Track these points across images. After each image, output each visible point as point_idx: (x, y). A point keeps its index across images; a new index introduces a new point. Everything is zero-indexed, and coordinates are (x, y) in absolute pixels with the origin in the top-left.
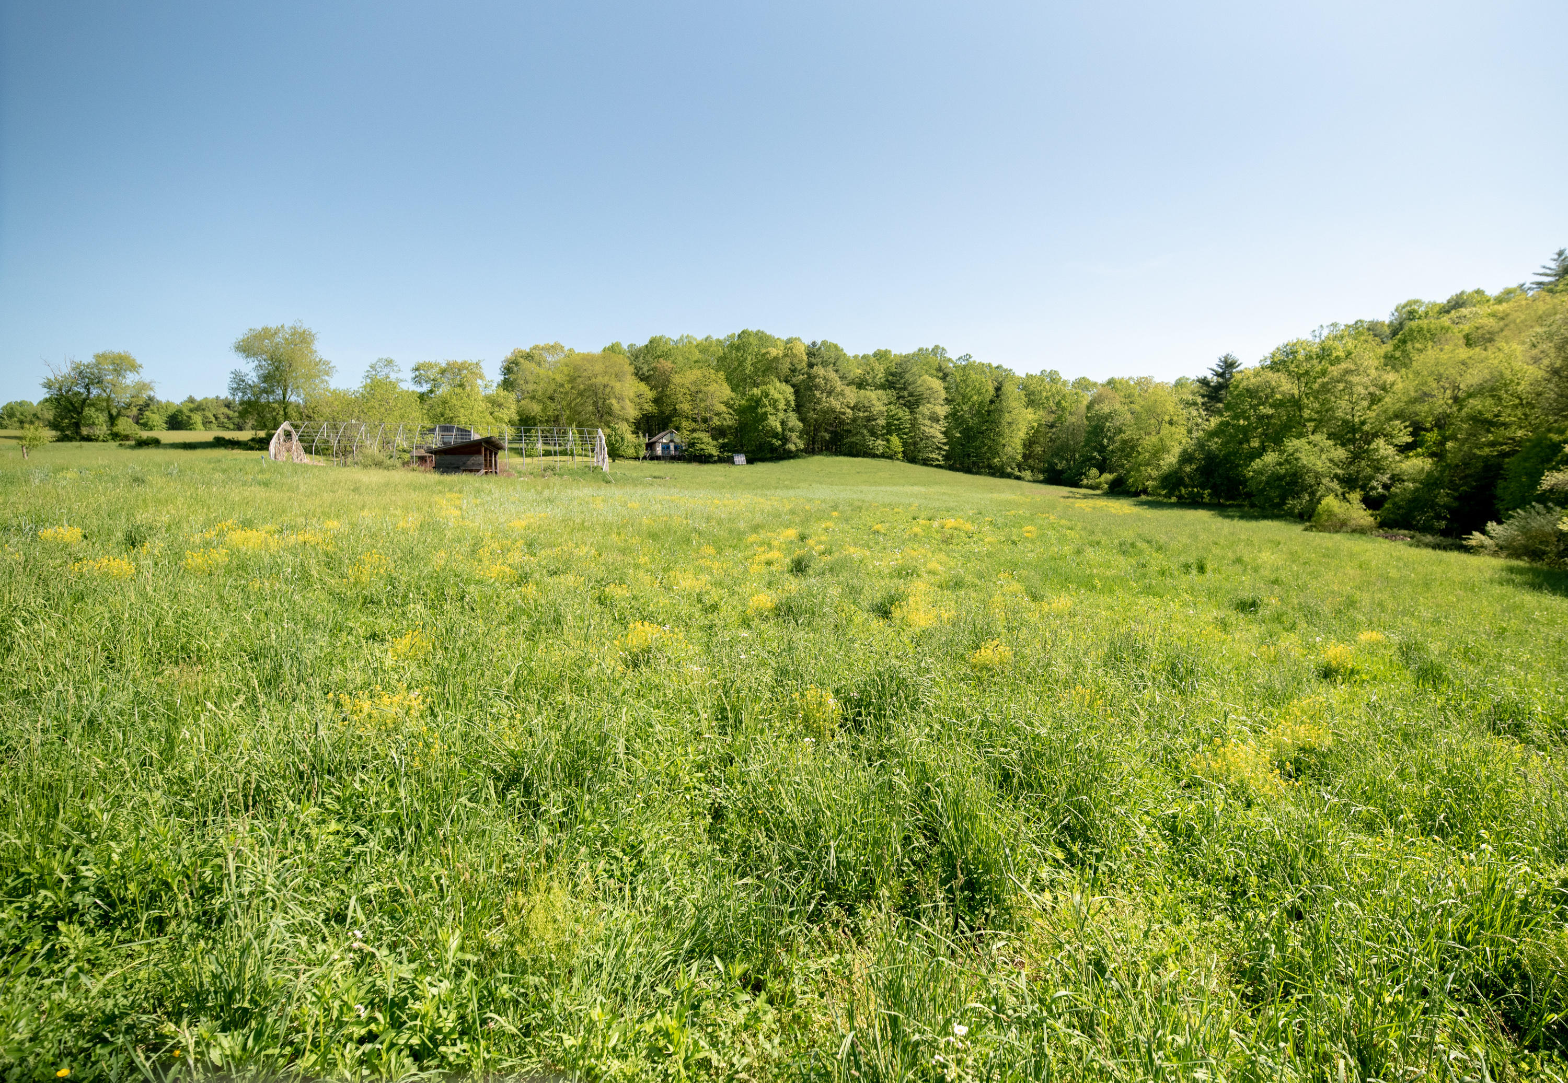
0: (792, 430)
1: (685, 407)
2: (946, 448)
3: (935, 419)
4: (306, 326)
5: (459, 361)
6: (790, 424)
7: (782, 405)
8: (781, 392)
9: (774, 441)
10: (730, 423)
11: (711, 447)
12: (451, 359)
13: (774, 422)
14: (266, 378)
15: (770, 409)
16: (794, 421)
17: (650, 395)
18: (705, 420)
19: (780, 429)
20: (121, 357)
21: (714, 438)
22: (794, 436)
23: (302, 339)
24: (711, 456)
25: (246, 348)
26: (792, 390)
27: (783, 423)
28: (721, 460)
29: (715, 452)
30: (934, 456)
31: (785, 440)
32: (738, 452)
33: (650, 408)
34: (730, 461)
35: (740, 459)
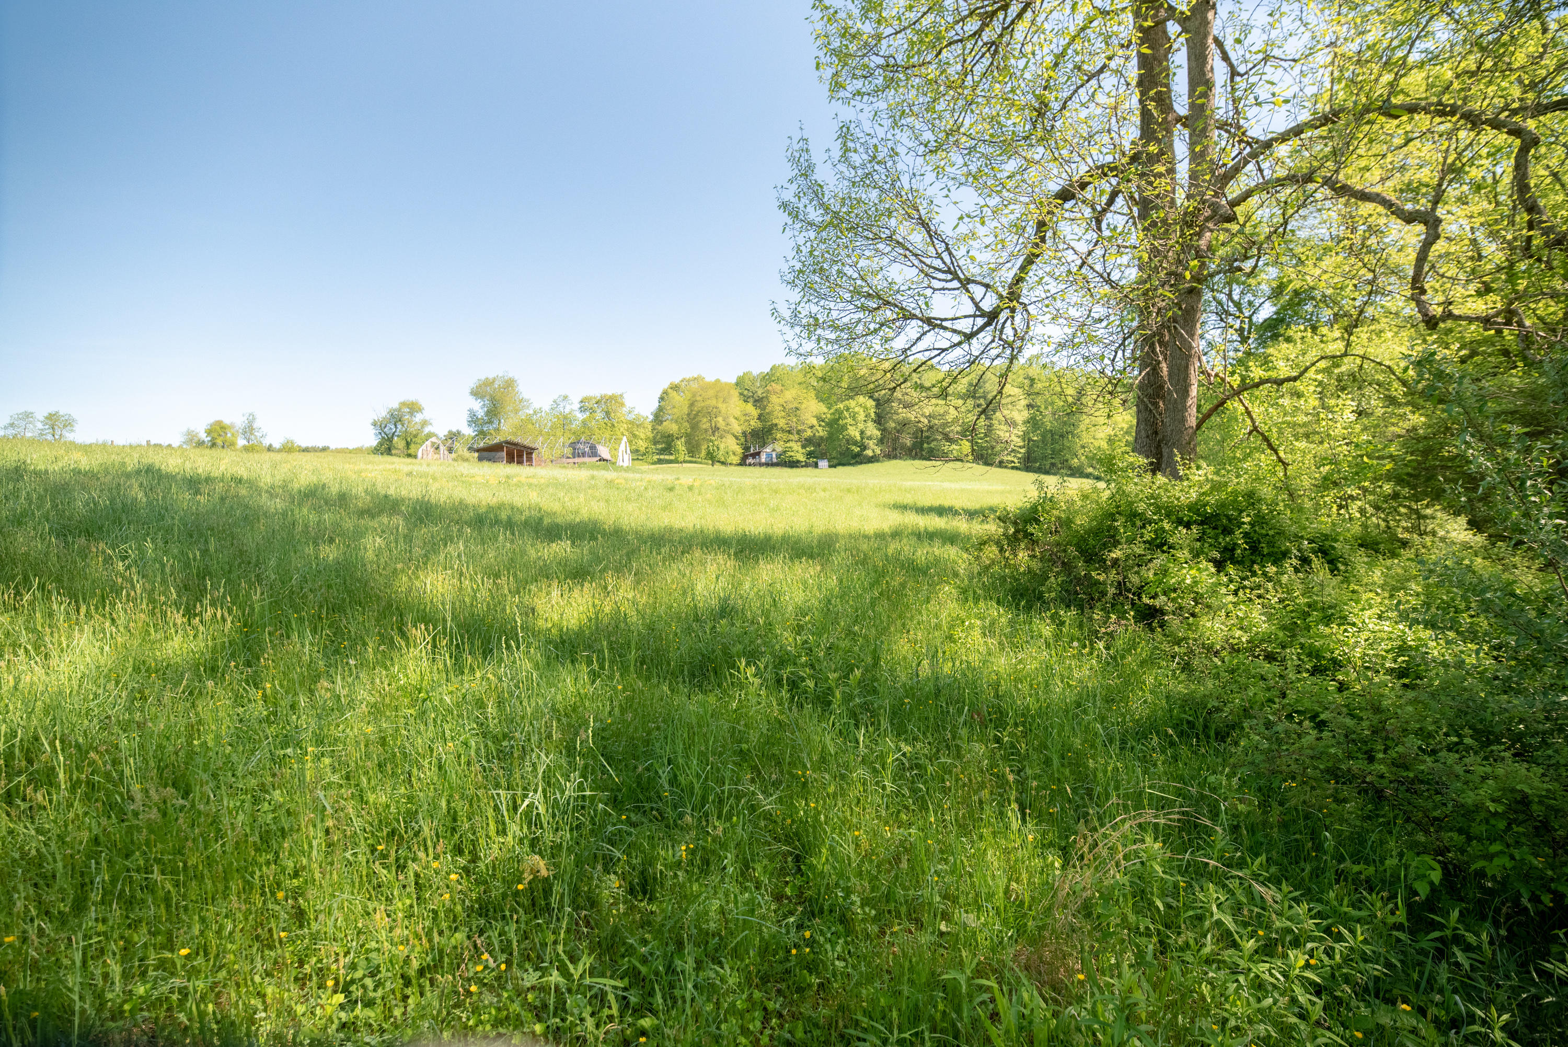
0: (870, 438)
1: (782, 423)
2: (1023, 451)
3: (1012, 423)
4: (511, 375)
5: (610, 393)
6: (868, 433)
7: (861, 417)
8: (863, 406)
9: (853, 448)
10: (821, 434)
11: (799, 453)
12: (603, 392)
13: (854, 432)
14: (488, 413)
15: (849, 421)
16: (873, 430)
17: (755, 412)
18: (799, 432)
19: (859, 438)
20: (413, 404)
21: (804, 447)
22: (871, 443)
23: (510, 384)
24: (798, 461)
25: (476, 393)
26: (874, 403)
27: (862, 432)
28: (807, 465)
29: (802, 458)
30: (1009, 458)
31: (864, 447)
32: (822, 459)
33: (755, 424)
34: (816, 465)
35: (823, 464)
